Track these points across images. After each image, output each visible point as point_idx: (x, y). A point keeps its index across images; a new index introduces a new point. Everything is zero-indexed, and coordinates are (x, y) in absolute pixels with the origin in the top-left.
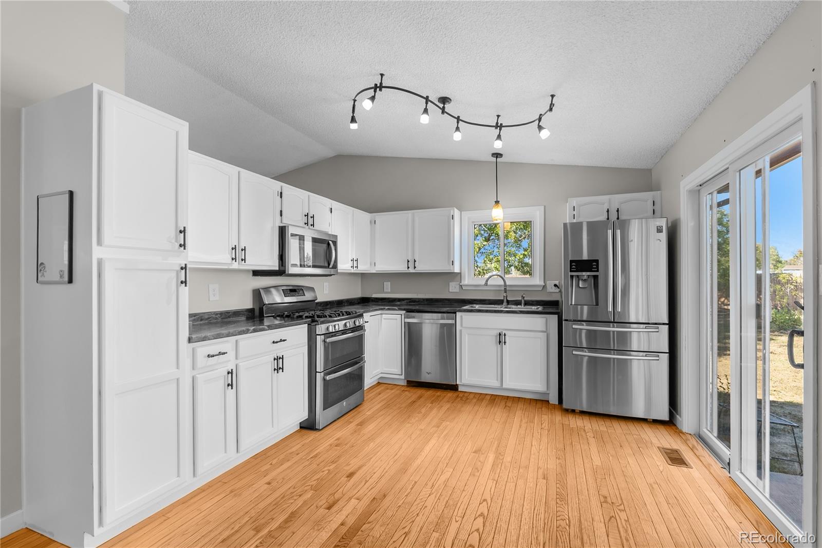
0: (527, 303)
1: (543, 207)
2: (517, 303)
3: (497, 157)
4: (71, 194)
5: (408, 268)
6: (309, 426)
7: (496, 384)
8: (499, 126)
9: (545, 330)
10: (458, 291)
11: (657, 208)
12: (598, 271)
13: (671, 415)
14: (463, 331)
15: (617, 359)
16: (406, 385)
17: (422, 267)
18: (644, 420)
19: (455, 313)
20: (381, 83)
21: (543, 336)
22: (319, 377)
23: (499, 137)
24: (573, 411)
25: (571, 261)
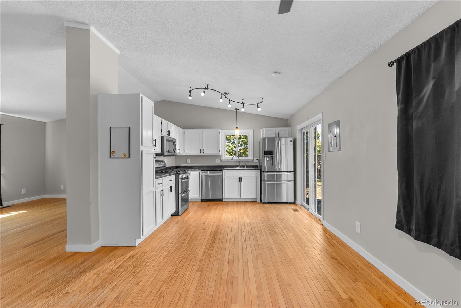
0: (247, 166)
1: (253, 130)
2: (244, 166)
4: (129, 128)
5: (200, 153)
6: (176, 214)
7: (238, 197)
8: (243, 103)
9: (255, 175)
10: (220, 162)
11: (290, 133)
12: (273, 154)
13: (294, 201)
14: (225, 178)
15: (278, 183)
16: (201, 201)
17: (206, 152)
18: (287, 203)
19: (222, 171)
20: (207, 87)
21: (255, 178)
22: (180, 195)
23: (243, 107)
24: (265, 203)
25: (265, 151)
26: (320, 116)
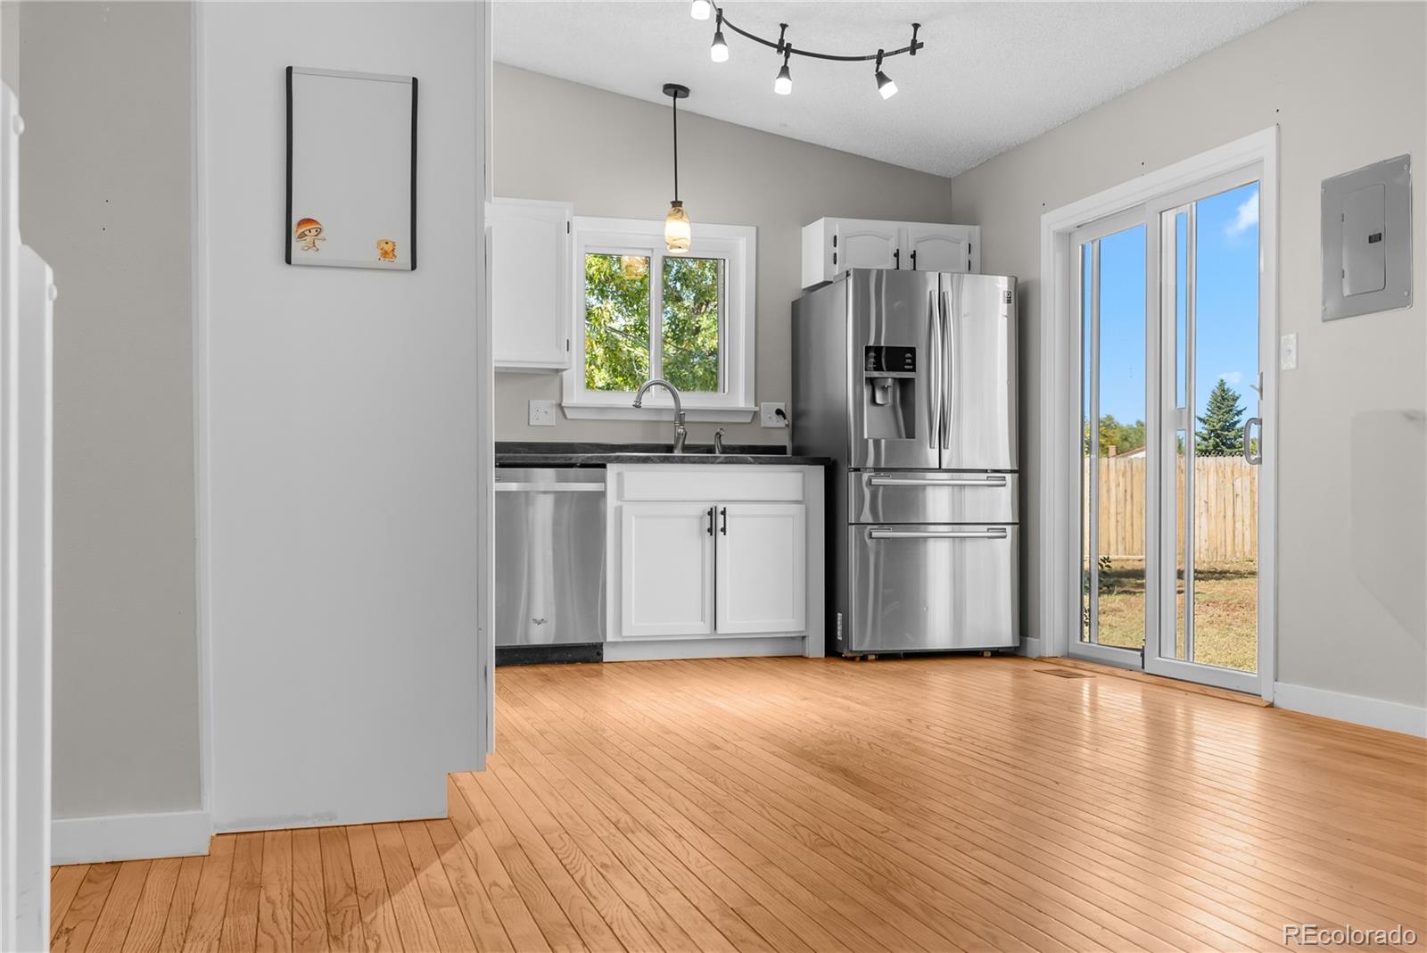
0: (726, 451)
1: (754, 229)
3: (675, 96)
4: (415, 82)
7: (700, 629)
8: (785, 48)
9: (800, 498)
10: (553, 421)
11: (975, 259)
12: (914, 370)
13: (1021, 637)
14: (624, 508)
19: (604, 466)
21: (797, 510)
23: (785, 71)
24: (864, 658)
25: (868, 349)
26: (1261, 143)
